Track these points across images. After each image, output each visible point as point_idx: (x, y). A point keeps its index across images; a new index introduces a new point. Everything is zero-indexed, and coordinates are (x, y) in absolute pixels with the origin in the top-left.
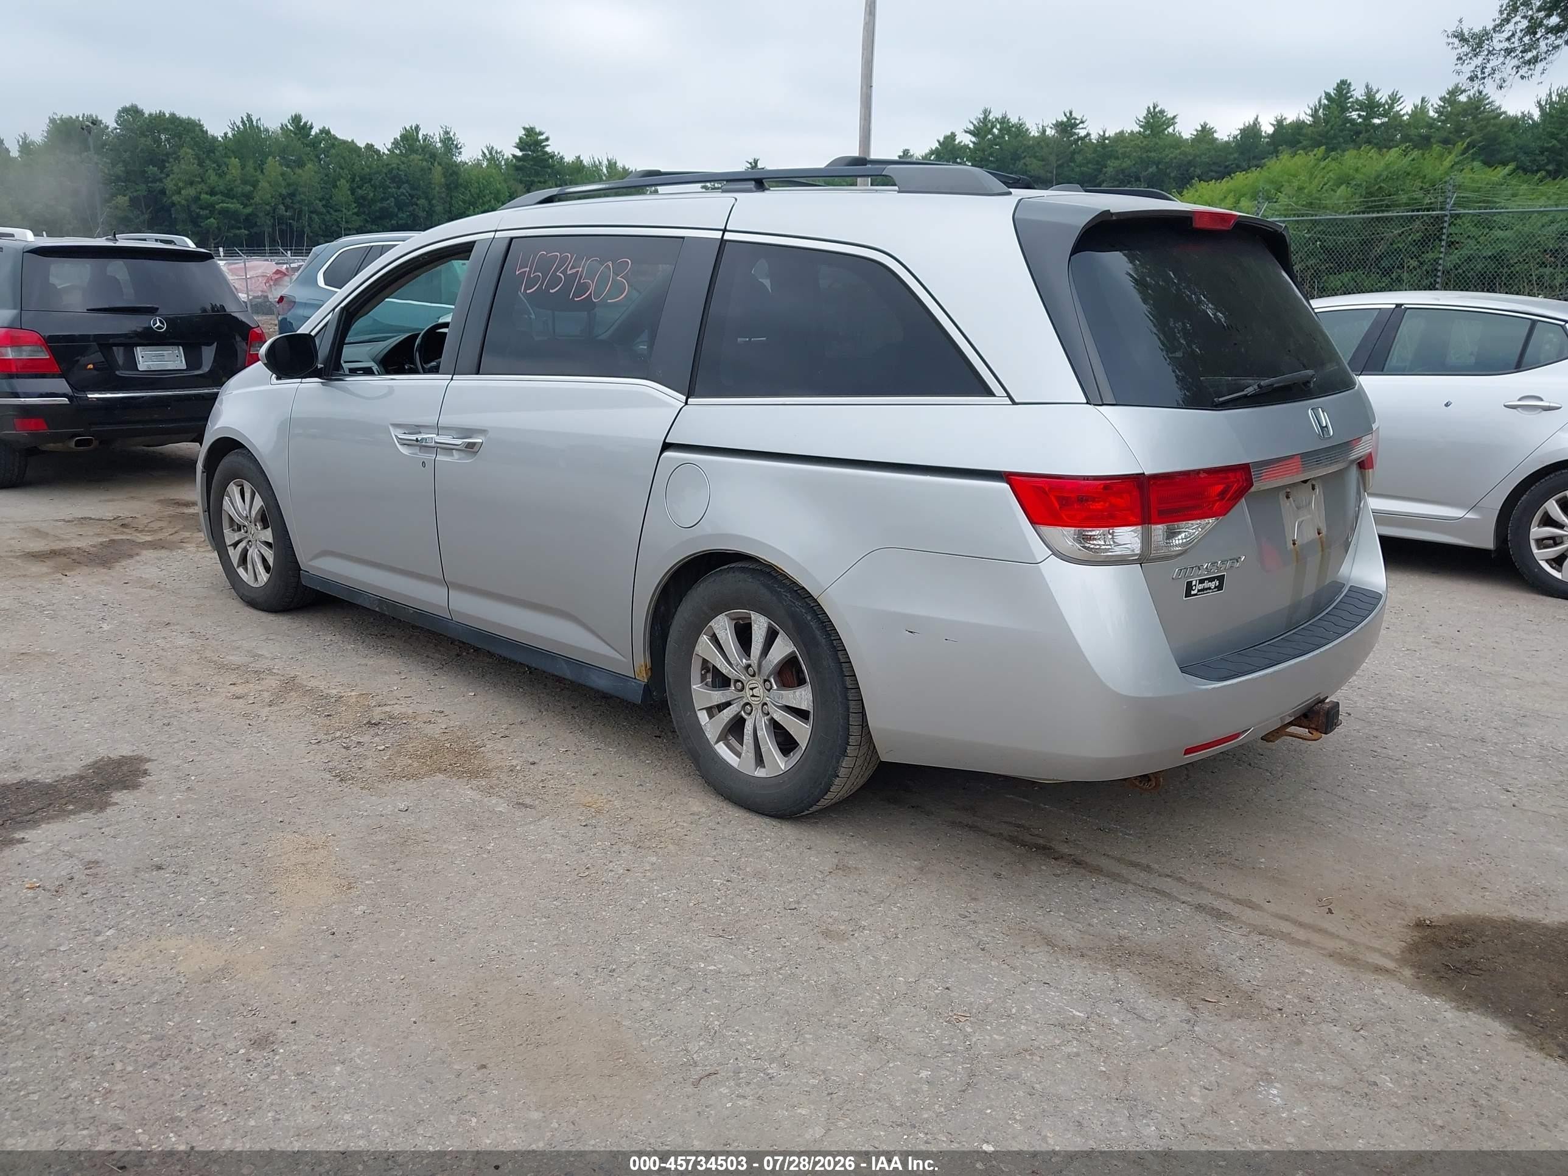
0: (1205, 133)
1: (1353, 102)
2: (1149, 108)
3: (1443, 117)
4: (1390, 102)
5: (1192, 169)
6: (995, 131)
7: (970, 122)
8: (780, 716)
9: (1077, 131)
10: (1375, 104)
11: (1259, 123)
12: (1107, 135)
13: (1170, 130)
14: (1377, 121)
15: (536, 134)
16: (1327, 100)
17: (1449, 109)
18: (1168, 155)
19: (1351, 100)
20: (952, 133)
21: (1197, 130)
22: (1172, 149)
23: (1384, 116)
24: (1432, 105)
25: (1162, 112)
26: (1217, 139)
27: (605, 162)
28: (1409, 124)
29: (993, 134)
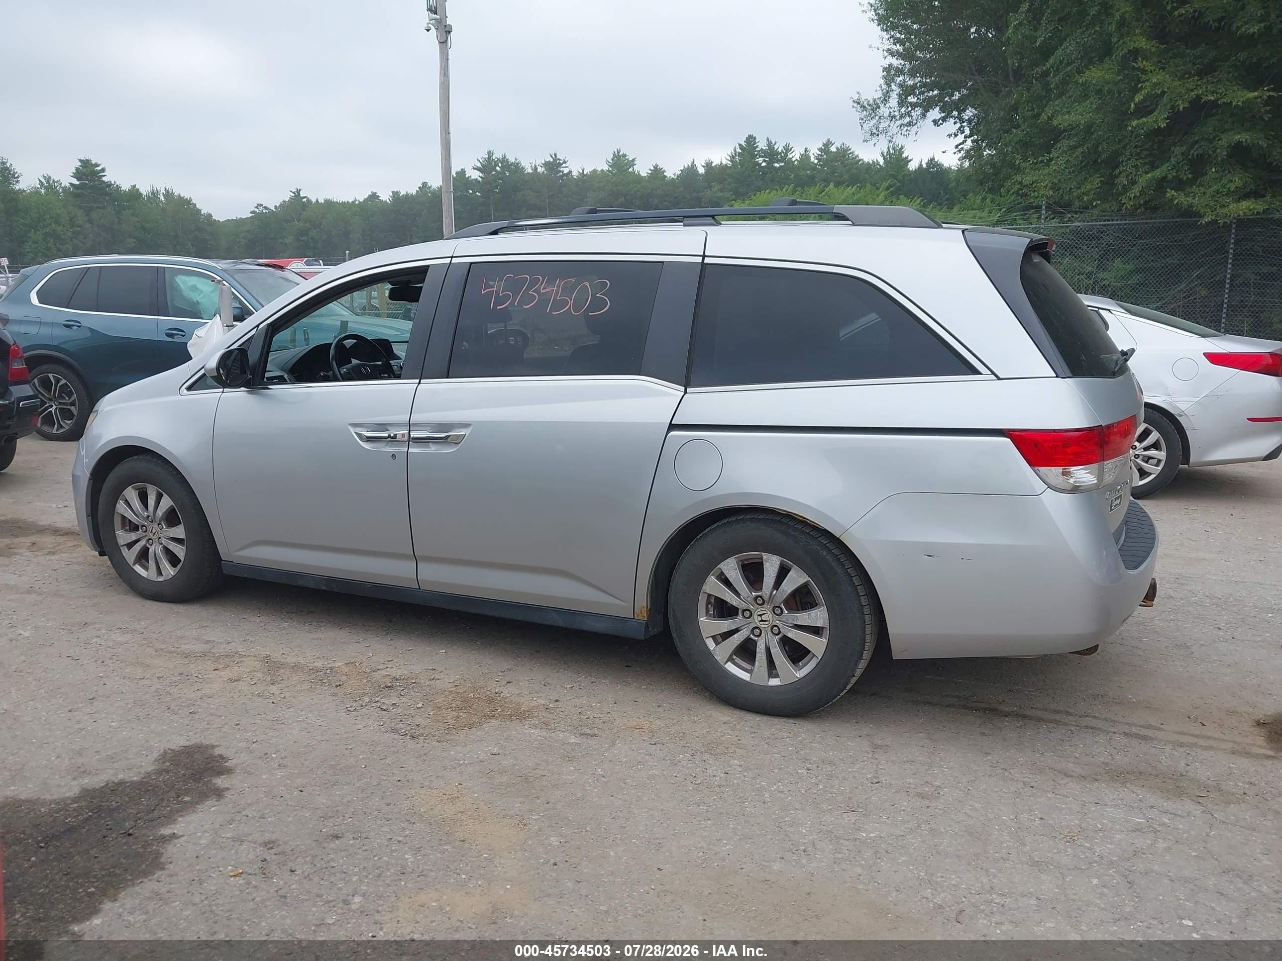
0: (657, 172)
1: (759, 151)
2: (614, 152)
3: (821, 163)
4: (784, 151)
5: (651, 199)
6: (498, 168)
7: (478, 160)
8: (793, 634)
9: (561, 169)
10: (775, 152)
11: (695, 165)
12: (585, 173)
13: (631, 170)
14: (777, 165)
15: (92, 165)
16: (741, 149)
17: (825, 156)
18: (632, 189)
19: (757, 149)
20: (462, 169)
21: (650, 170)
22: (635, 185)
23: (781, 161)
24: (813, 154)
25: (625, 156)
26: (666, 177)
27: (163, 191)
28: (798, 168)
29: (496, 171)
